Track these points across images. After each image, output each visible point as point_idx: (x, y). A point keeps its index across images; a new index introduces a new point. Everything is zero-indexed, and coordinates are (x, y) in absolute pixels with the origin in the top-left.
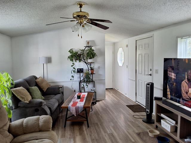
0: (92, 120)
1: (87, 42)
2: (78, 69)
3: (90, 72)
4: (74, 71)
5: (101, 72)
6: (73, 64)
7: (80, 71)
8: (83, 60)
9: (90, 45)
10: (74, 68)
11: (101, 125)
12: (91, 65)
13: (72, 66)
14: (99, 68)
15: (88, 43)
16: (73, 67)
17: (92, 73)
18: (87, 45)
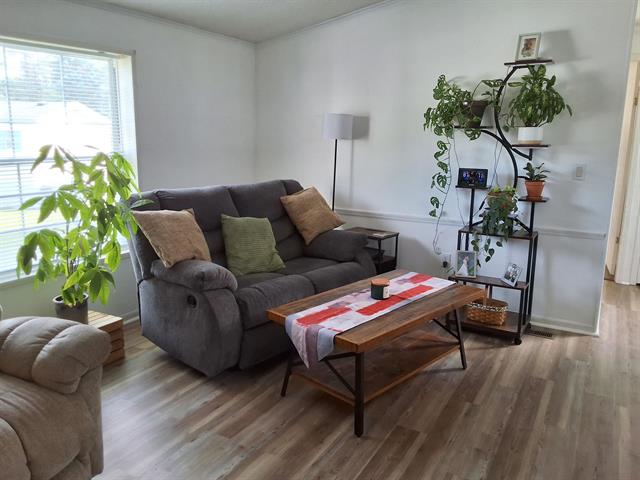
0: (410, 410)
1: (523, 43)
2: (461, 171)
3: (523, 190)
4: (442, 180)
5: (585, 197)
6: (442, 145)
7: (472, 180)
8: (495, 131)
9: (533, 57)
10: (443, 166)
11: (421, 450)
12: (530, 158)
13: (437, 155)
14: (579, 172)
15: (529, 44)
16: (441, 158)
17: (534, 199)
18: (521, 58)
